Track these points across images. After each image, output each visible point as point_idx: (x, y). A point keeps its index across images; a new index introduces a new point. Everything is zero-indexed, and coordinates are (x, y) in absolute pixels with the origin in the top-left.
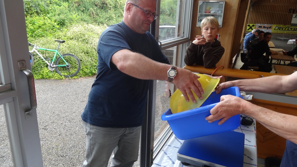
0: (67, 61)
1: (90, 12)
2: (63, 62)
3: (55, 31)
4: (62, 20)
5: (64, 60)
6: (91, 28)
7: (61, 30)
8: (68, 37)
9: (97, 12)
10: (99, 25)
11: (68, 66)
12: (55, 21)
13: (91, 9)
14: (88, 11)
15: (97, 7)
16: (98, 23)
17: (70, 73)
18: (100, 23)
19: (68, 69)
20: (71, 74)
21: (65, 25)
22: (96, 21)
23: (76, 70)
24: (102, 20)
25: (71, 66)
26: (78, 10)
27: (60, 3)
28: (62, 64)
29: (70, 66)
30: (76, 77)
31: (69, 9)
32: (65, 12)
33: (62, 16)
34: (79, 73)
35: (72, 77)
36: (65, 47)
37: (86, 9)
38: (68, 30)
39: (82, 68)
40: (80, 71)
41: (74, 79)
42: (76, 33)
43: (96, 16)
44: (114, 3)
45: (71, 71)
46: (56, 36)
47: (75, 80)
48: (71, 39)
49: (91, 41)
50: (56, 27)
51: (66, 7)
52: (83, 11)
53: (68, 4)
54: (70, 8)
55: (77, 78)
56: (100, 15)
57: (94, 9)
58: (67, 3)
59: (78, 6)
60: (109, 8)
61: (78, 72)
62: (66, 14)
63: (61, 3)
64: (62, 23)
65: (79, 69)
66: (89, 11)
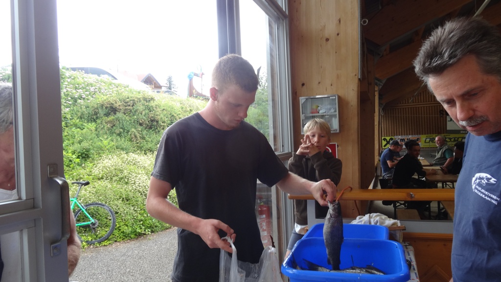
0: (92, 217)
1: (131, 135)
2: (85, 218)
3: (73, 169)
4: (84, 150)
5: (88, 215)
6: (133, 160)
7: (83, 165)
8: (94, 176)
9: (142, 134)
10: (145, 154)
11: (93, 224)
12: (74, 153)
13: (133, 130)
14: (127, 133)
15: (142, 127)
16: (145, 151)
17: (97, 236)
18: (147, 151)
19: (94, 228)
20: (100, 238)
21: (90, 157)
22: (140, 148)
23: (107, 230)
24: (150, 145)
25: (99, 223)
26: (112, 133)
27: (82, 125)
28: (84, 221)
29: (97, 224)
30: (108, 242)
31: (97, 133)
32: (90, 138)
33: (85, 144)
34: (113, 235)
35: (100, 243)
36: (90, 192)
37: (124, 131)
38: (95, 166)
39: (118, 226)
40: (115, 231)
41: (105, 245)
42: (108, 169)
43: (142, 141)
44: (170, 119)
45: (99, 232)
46: (74, 176)
47: (105, 248)
48: (99, 179)
49: (133, 179)
50: (74, 162)
51: (91, 131)
52: (119, 135)
53: (95, 126)
54: (99, 132)
55: (110, 244)
56: (147, 138)
57: (138, 131)
58: (93, 123)
59: (112, 127)
60: (162, 127)
61: (111, 233)
62: (92, 141)
63: (84, 124)
64: (84, 155)
65: (113, 228)
66: (130, 133)
